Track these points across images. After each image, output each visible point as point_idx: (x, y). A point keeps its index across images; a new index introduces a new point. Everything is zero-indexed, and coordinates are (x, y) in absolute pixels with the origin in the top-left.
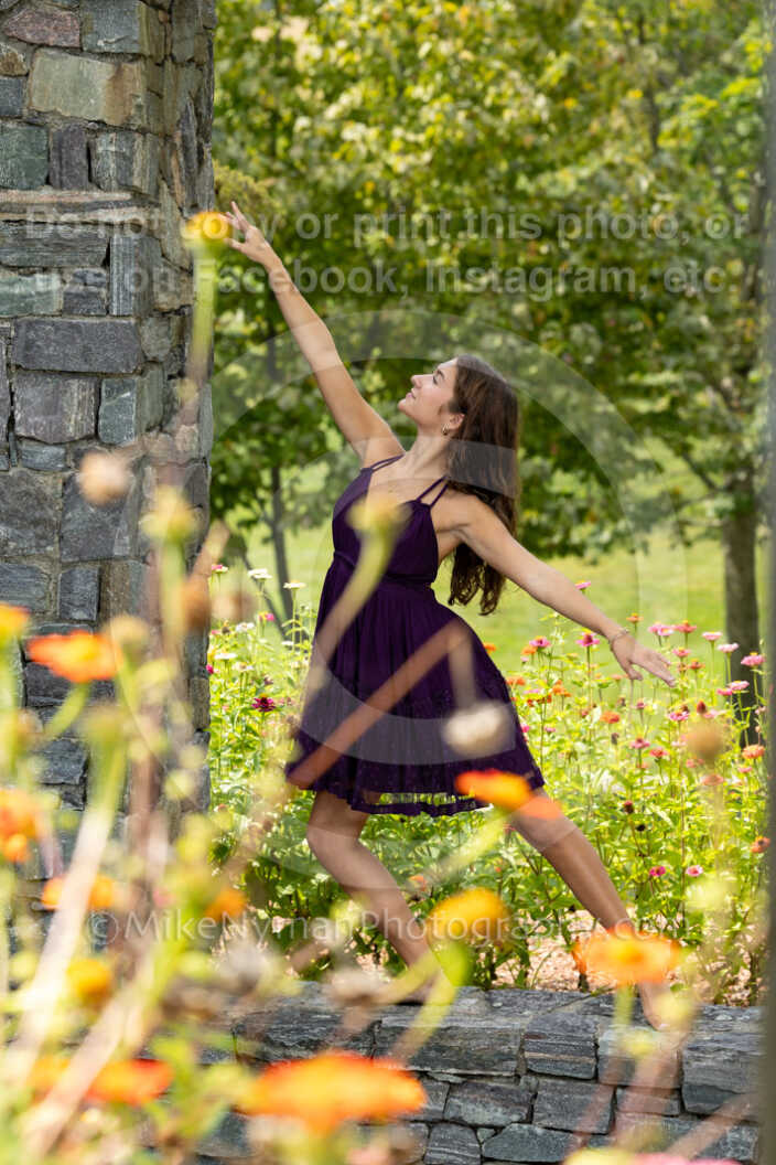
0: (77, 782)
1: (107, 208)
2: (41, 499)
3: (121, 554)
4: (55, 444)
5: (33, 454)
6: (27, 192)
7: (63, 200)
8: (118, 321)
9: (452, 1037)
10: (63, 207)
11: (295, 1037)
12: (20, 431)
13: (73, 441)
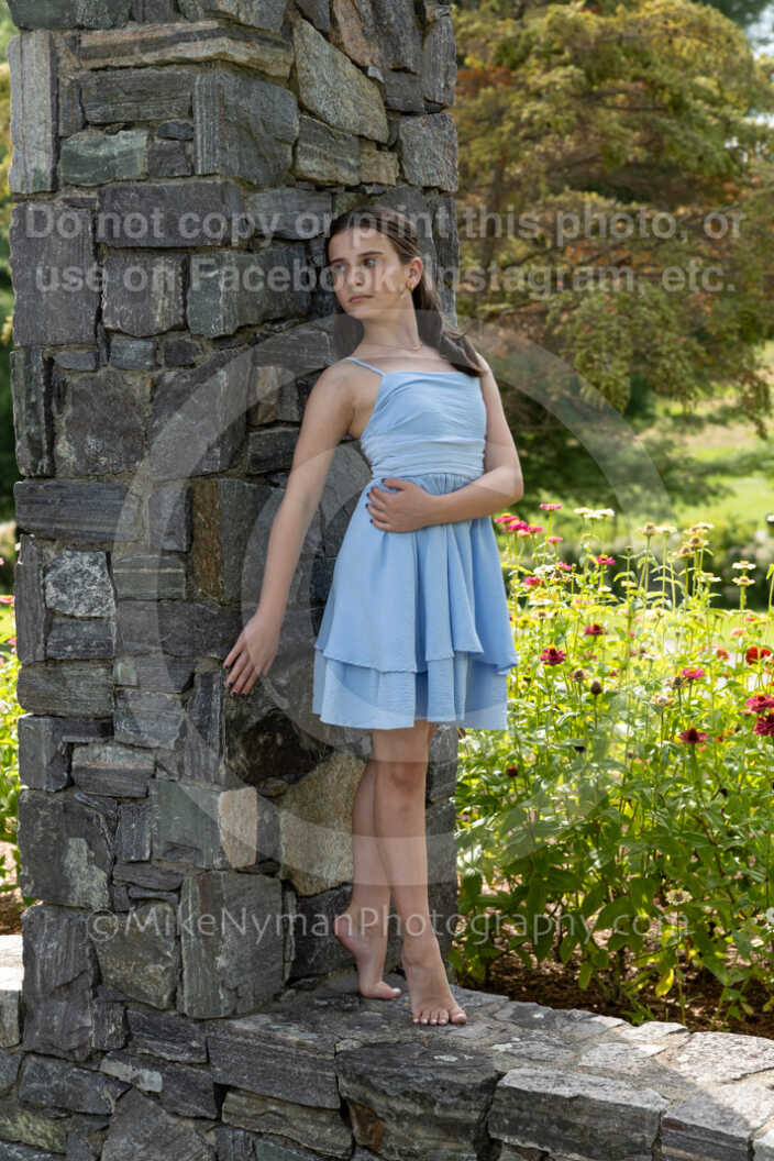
0: (172, 746)
1: (188, 41)
2: (130, 403)
3: (210, 470)
4: (144, 338)
5: (121, 349)
6: (111, 31)
7: (144, 36)
8: (202, 181)
9: (578, 1111)
10: (147, 46)
11: (400, 1086)
12: (108, 323)
13: (164, 333)
